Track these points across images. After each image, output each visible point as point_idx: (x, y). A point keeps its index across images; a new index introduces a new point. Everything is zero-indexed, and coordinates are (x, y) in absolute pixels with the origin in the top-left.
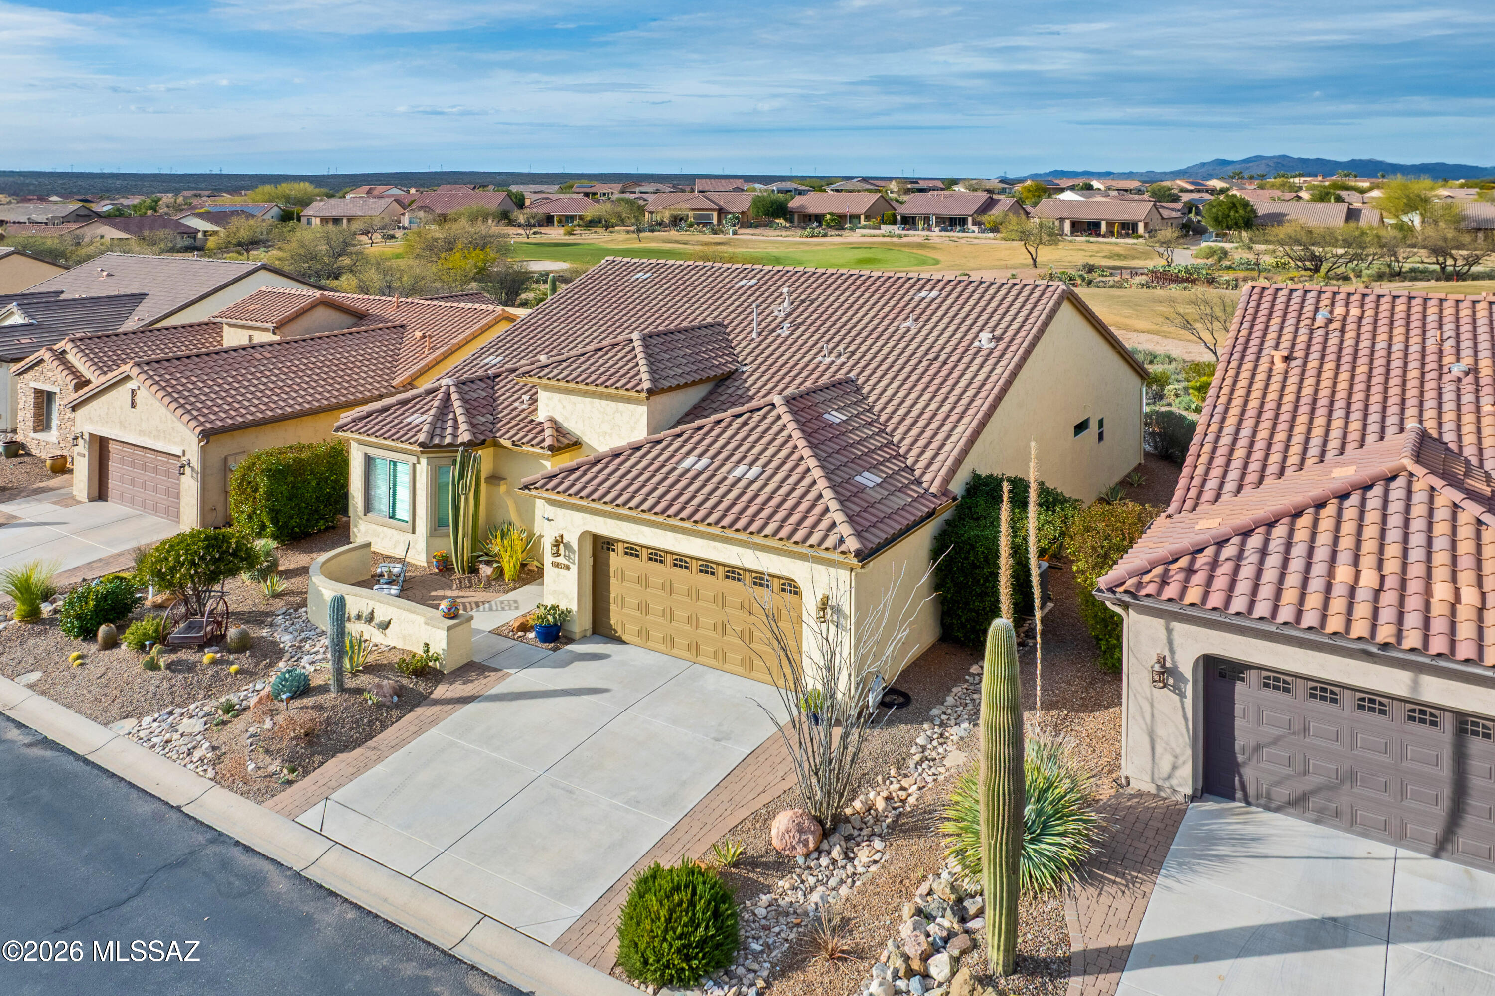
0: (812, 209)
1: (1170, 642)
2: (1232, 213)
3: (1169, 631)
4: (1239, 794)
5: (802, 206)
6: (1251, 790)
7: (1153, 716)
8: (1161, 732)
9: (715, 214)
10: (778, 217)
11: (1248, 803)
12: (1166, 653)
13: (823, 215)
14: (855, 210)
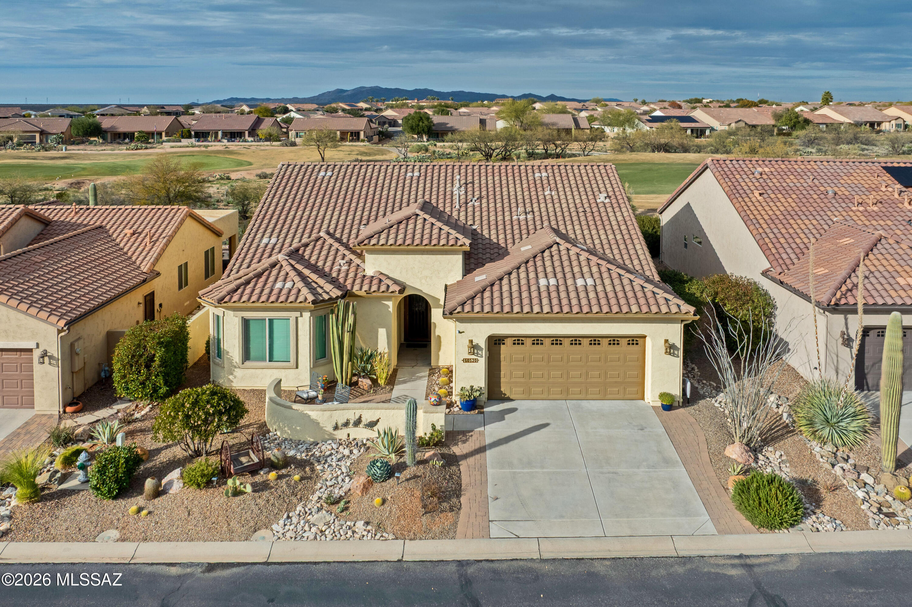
0: (122, 129)
1: (846, 324)
2: (421, 124)
3: (846, 319)
4: (865, 387)
5: (112, 127)
6: (870, 385)
7: (838, 360)
8: (841, 367)
9: (38, 136)
10: (94, 136)
11: (869, 390)
12: (845, 330)
13: (133, 134)
14: (159, 129)
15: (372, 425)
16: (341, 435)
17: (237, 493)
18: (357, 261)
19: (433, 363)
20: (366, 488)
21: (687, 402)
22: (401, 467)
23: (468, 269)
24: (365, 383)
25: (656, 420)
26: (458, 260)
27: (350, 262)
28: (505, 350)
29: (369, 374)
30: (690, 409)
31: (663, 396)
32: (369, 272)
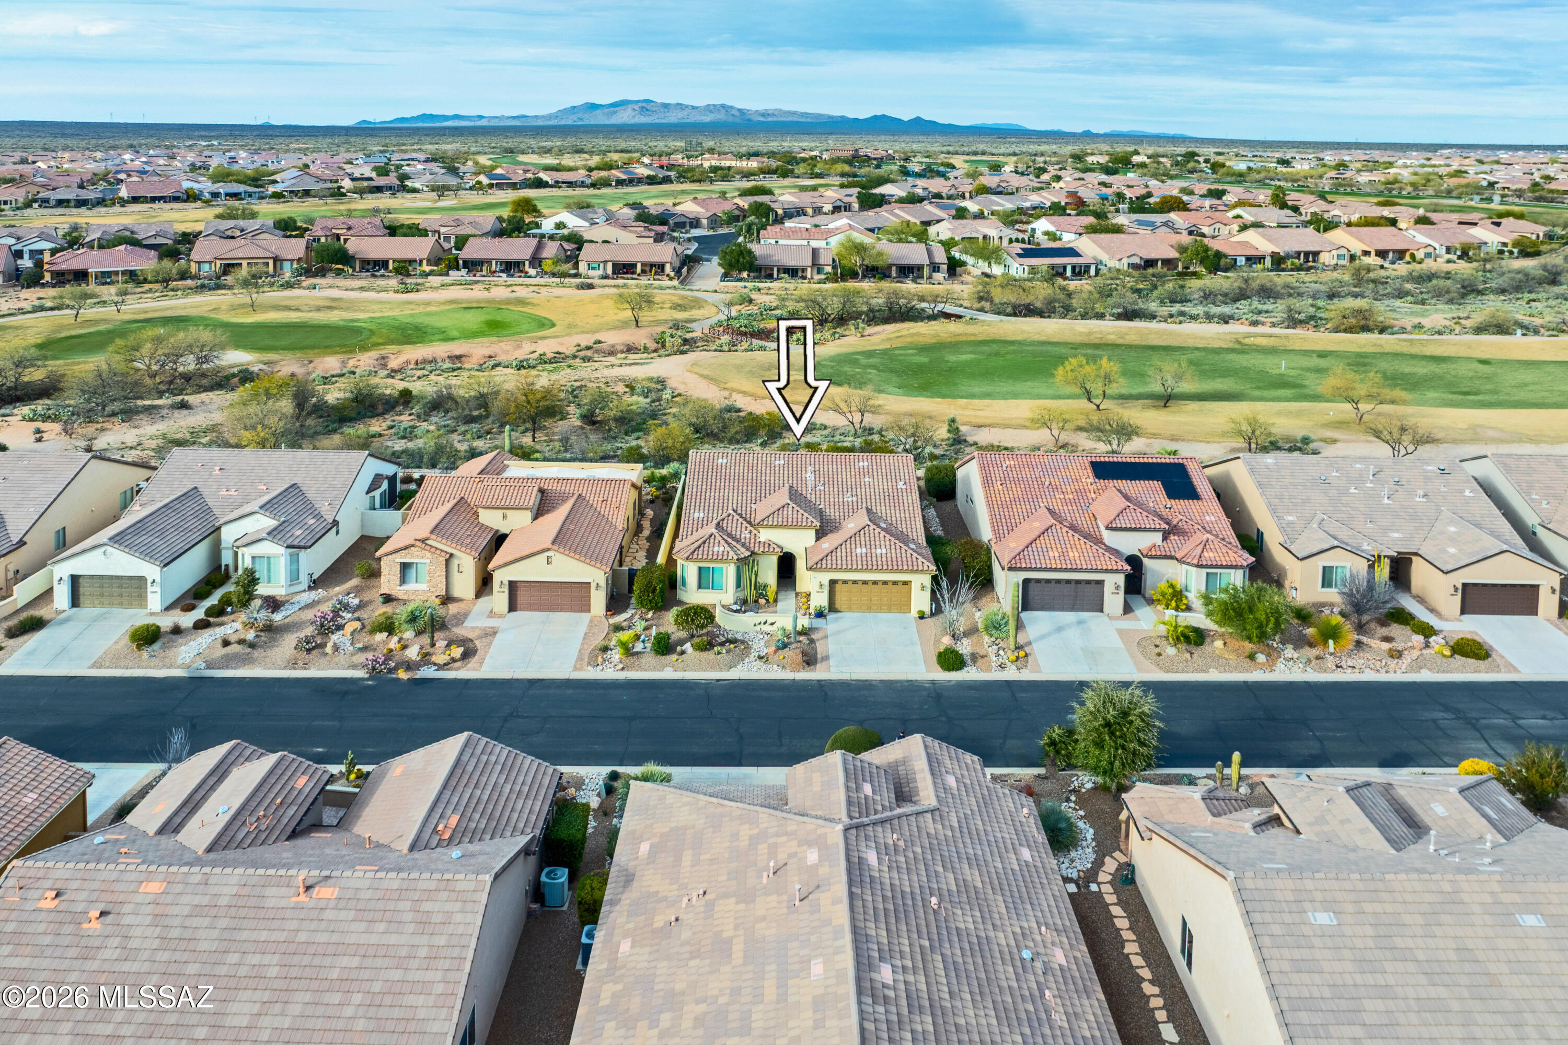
0: (369, 253)
9: (271, 263)
10: (340, 264)
13: (386, 262)
15: (772, 624)
16: (758, 628)
17: (719, 653)
18: (754, 532)
19: (798, 590)
20: (775, 652)
21: (932, 615)
22: (791, 643)
23: (818, 538)
24: (762, 601)
25: (914, 624)
26: (812, 534)
27: (750, 532)
28: (838, 587)
29: (764, 596)
30: (933, 619)
31: (920, 612)
32: (762, 539)
